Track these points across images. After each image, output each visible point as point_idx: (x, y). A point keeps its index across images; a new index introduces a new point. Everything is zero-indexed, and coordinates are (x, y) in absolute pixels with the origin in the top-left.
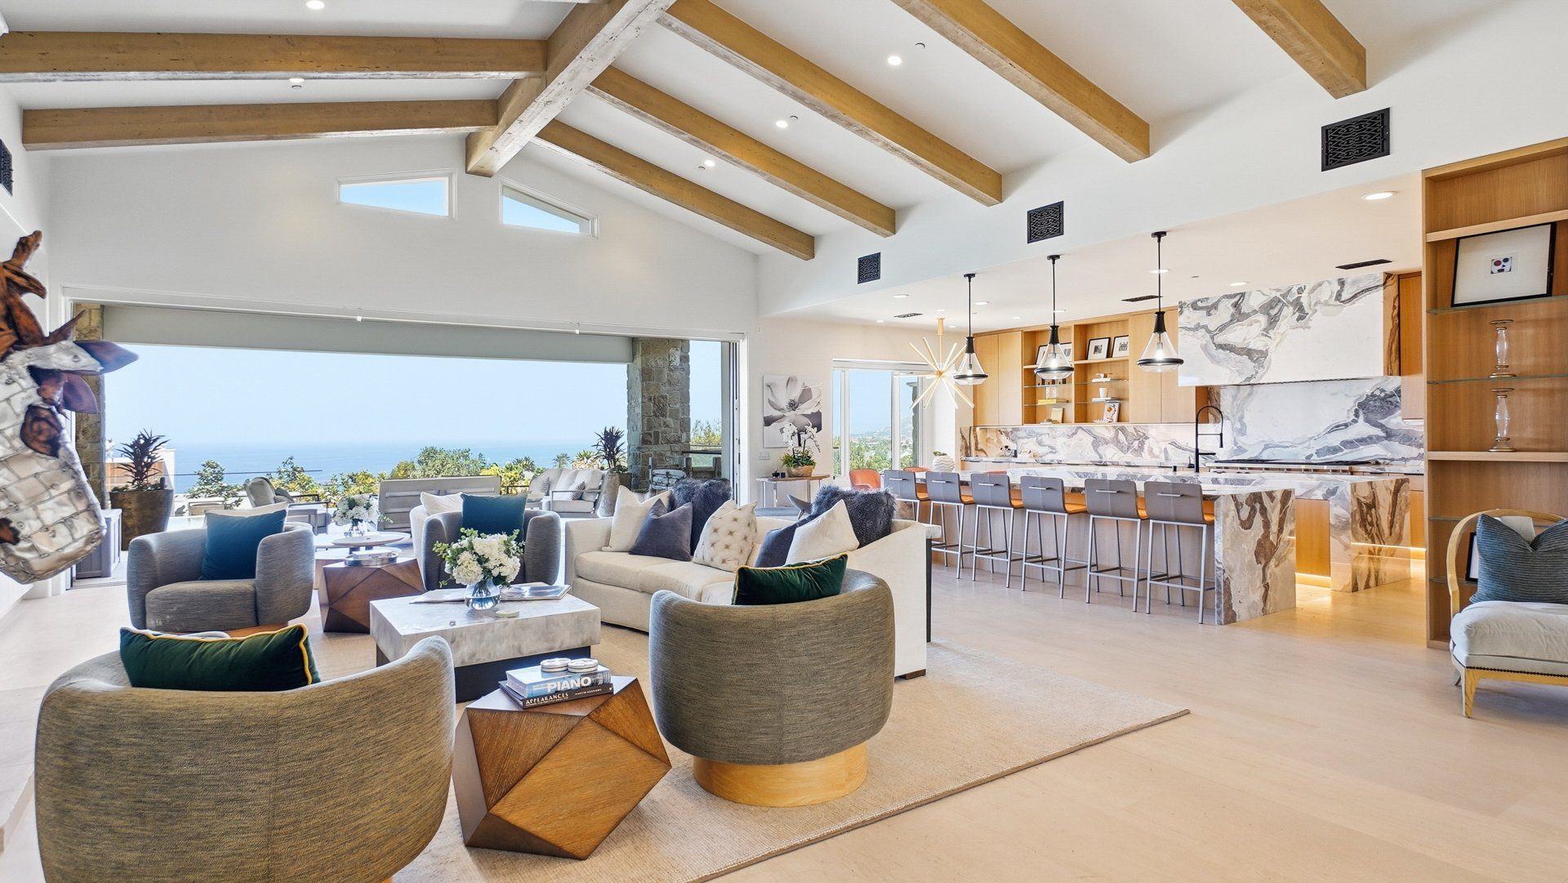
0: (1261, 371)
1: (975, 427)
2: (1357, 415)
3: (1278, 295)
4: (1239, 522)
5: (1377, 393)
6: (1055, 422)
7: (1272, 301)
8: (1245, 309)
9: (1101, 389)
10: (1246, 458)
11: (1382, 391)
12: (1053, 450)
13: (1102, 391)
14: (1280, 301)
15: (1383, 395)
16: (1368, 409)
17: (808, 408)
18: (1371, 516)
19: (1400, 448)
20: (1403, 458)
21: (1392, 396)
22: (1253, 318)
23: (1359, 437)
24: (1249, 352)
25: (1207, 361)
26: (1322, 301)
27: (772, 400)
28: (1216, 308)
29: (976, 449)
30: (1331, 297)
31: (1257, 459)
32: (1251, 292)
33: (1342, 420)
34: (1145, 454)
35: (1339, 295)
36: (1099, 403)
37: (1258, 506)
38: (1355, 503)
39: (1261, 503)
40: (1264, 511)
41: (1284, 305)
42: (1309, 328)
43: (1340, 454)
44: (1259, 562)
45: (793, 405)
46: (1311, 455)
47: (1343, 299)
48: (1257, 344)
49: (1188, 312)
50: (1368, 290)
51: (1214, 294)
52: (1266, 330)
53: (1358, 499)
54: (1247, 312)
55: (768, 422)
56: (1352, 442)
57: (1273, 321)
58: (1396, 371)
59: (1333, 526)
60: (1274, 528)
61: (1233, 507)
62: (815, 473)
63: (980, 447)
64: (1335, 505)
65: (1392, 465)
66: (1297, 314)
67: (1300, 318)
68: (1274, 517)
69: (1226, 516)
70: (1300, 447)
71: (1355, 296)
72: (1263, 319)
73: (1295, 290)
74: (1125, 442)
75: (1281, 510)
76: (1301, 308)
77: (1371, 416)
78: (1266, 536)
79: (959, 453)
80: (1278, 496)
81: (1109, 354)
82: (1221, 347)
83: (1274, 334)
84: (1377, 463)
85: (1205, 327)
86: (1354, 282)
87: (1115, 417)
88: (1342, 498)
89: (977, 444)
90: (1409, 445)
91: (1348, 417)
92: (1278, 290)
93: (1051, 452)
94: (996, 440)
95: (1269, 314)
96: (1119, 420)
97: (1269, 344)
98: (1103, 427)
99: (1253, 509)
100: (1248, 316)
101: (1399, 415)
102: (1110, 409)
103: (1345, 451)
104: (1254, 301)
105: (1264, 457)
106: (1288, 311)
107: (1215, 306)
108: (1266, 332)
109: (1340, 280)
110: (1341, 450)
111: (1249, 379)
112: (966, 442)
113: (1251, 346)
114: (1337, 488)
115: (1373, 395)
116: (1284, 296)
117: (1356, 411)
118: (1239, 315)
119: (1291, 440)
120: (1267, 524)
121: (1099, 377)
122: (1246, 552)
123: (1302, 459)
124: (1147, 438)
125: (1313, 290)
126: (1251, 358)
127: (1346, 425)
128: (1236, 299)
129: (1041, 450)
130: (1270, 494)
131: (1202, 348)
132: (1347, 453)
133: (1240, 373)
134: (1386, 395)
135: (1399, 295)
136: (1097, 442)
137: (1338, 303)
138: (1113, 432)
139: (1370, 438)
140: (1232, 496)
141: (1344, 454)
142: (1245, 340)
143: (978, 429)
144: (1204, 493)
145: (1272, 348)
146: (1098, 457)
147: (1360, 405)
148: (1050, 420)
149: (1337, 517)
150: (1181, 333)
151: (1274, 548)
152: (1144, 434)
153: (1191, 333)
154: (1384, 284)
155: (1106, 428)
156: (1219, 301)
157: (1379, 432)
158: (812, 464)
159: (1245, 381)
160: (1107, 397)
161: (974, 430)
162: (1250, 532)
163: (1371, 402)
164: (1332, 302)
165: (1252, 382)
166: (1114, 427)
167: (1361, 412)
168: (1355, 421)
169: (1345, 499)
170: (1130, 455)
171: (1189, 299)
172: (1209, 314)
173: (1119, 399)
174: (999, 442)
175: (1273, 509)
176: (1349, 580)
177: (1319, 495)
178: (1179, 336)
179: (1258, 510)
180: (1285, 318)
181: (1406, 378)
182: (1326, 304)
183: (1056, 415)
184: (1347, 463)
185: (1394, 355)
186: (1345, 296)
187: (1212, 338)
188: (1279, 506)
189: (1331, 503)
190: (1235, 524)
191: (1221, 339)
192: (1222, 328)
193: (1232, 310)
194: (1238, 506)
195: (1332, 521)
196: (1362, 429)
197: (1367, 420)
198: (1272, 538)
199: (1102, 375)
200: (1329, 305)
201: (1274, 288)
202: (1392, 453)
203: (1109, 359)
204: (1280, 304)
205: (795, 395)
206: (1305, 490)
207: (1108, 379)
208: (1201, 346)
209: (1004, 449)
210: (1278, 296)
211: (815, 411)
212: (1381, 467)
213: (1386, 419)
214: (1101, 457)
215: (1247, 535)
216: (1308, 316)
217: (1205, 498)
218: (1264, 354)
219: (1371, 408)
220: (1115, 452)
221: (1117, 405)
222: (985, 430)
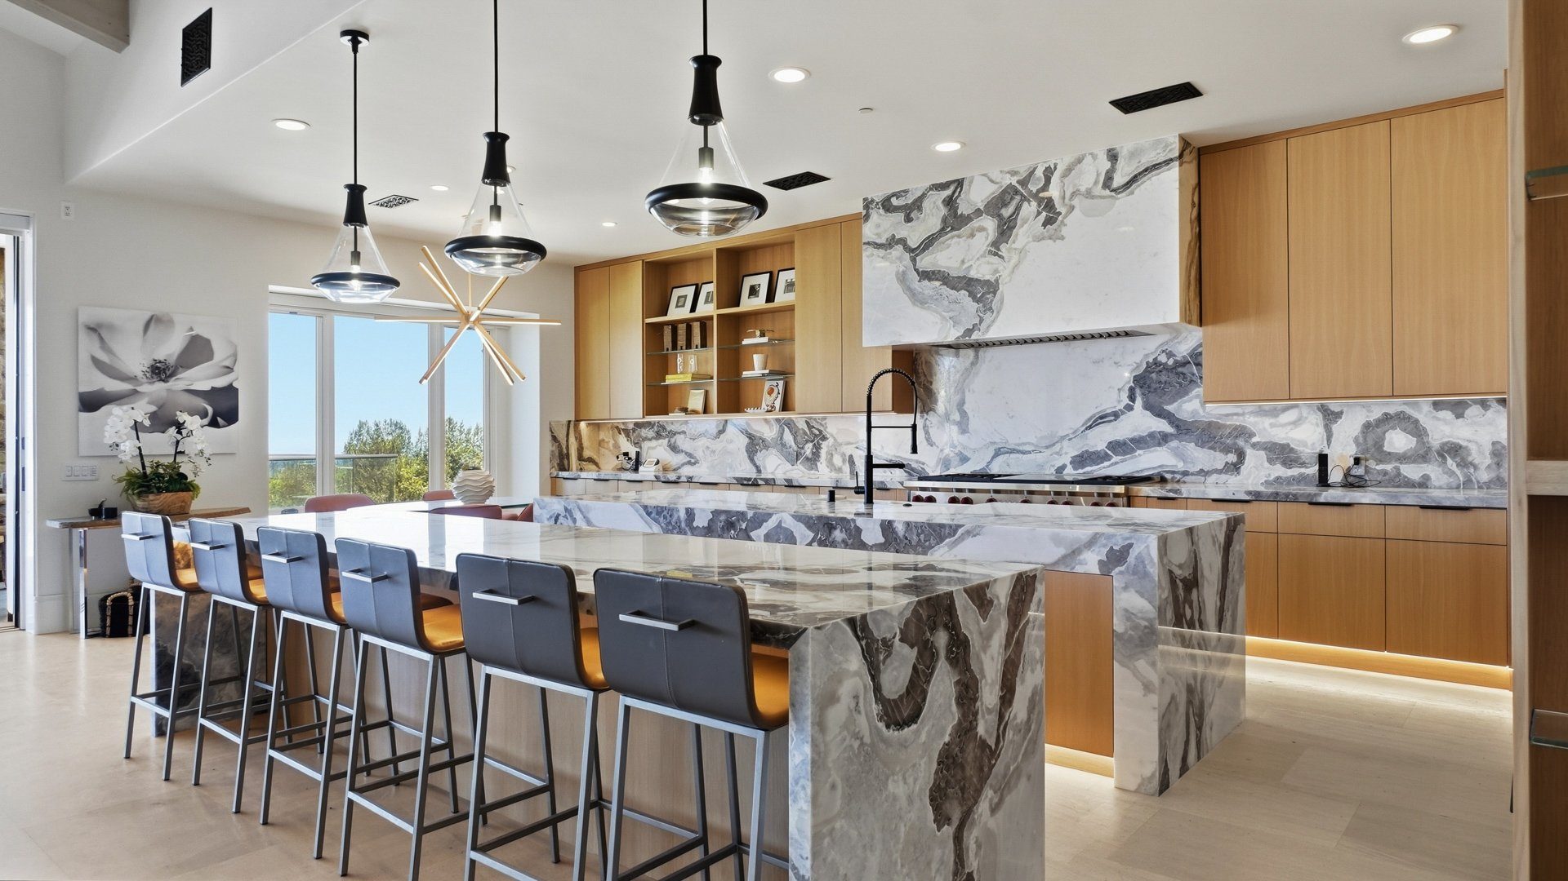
0: (988, 317)
1: (578, 421)
2: (1132, 398)
3: (1014, 181)
4: (875, 708)
5: (1163, 359)
6: (695, 412)
7: (1004, 192)
8: (964, 209)
9: (755, 356)
10: (968, 472)
11: (1170, 355)
12: (693, 461)
13: (757, 359)
14: (1017, 192)
15: (1171, 362)
16: (1149, 387)
17: (201, 378)
18: (1191, 607)
19: (1196, 454)
20: (1202, 470)
21: (1185, 363)
22: (976, 223)
23: (1135, 434)
24: (967, 284)
25: (905, 299)
26: (1083, 189)
27: (102, 356)
28: (920, 209)
29: (580, 458)
30: (1096, 183)
31: (984, 472)
32: (973, 177)
33: (1109, 406)
34: (822, 465)
35: (1109, 178)
36: (755, 379)
37: (941, 639)
38: (1166, 583)
39: (953, 628)
40: (960, 651)
41: (1024, 199)
42: (1063, 238)
43: (1106, 464)
44: (941, 819)
45: (160, 371)
46: (1063, 467)
47: (1115, 184)
48: (981, 270)
49: (877, 216)
50: (1155, 167)
51: (917, 187)
52: (996, 244)
53: (1171, 572)
54: (966, 213)
55: (91, 403)
56: (1125, 443)
57: (1006, 229)
58: (1195, 317)
59: (1120, 636)
60: (989, 696)
61: (855, 662)
62: (196, 505)
63: (587, 453)
64: (1126, 588)
65: (1185, 482)
66: (1044, 214)
67: (1048, 222)
68: (989, 664)
69: (828, 699)
70: (1048, 452)
71: (1134, 179)
72: (990, 224)
73: (1039, 173)
74: (793, 444)
75: (1009, 636)
76: (1049, 205)
77: (1153, 398)
78: (965, 728)
79: (548, 466)
80: (1002, 594)
81: (770, 297)
82: (926, 275)
83: (1009, 250)
84: (1163, 480)
85: (903, 242)
86: (1133, 155)
87: (778, 404)
88: (1140, 572)
89: (580, 449)
90: (1210, 448)
91: (1119, 401)
92: (1014, 173)
93: (689, 463)
94: (612, 442)
95: (1000, 216)
96: (786, 406)
97: (1001, 268)
98: (759, 420)
99: (927, 655)
100: (967, 219)
101: (1197, 396)
102: (771, 392)
103: (1115, 459)
104: (977, 195)
105: (995, 469)
106: (1029, 209)
107: (918, 204)
108: (995, 248)
109: (1109, 151)
110: (1107, 457)
111: (969, 332)
112: (560, 446)
113: (973, 274)
114: (1131, 545)
115: (1156, 363)
116: (1024, 183)
117: (1132, 390)
118: (955, 221)
119: (1034, 441)
120: (967, 693)
121: (753, 335)
122: (903, 802)
123: (1049, 473)
124: (824, 438)
125: (1069, 170)
126: (972, 295)
127: (1116, 415)
128: (948, 192)
129: (675, 460)
130: (980, 595)
131: (898, 279)
132: (1116, 463)
133: (956, 322)
134: (1176, 362)
135: (1199, 184)
136: (755, 445)
137: (1107, 192)
138: (776, 428)
139: (1152, 435)
140: (851, 622)
141: (1112, 465)
142: (963, 262)
143: (583, 425)
144: (755, 614)
145: (1005, 275)
146: (755, 470)
147: (1137, 379)
148: (685, 410)
149: (1129, 615)
150: (867, 252)
151: (989, 753)
152: (820, 431)
153: (882, 252)
154: (1181, 156)
155: (766, 421)
156: (923, 196)
157: (1163, 426)
158: (187, 490)
159: (963, 336)
160: (765, 369)
161: (576, 426)
162: (917, 733)
163: (1154, 375)
164: (1098, 190)
165: (976, 336)
166: (778, 420)
167: (1138, 391)
168: (1129, 408)
169: (1146, 575)
170: (801, 467)
171: (878, 195)
172: (908, 219)
173: (784, 373)
174: (616, 446)
175: (987, 637)
176: (1151, 767)
177: (1090, 563)
178: (864, 258)
179: (942, 653)
180: (1025, 221)
181: (1209, 329)
182: (1089, 194)
183: (696, 400)
184: (1118, 480)
185: (1192, 288)
186: (1119, 180)
187: (914, 260)
188: (1004, 624)
189: (1118, 583)
190: (862, 721)
191: (926, 262)
192: (929, 243)
193: (943, 211)
194: (874, 653)
195: (1119, 625)
196: (1141, 421)
197: (1148, 407)
198: (984, 727)
199: (758, 333)
200: (1093, 197)
201: (1006, 169)
202: (1184, 462)
203: (770, 305)
204: (1018, 198)
205: (170, 348)
206: (1060, 552)
207: (765, 340)
208: (897, 273)
209: (622, 457)
210: (1014, 183)
211: (221, 382)
212: (1169, 487)
213: (1175, 404)
214: (759, 471)
215: (904, 745)
216: (1060, 218)
217: (759, 632)
218: (992, 287)
219: (1154, 386)
220: (780, 462)
221: (781, 383)
222: (596, 426)
